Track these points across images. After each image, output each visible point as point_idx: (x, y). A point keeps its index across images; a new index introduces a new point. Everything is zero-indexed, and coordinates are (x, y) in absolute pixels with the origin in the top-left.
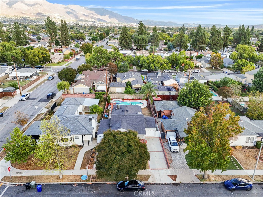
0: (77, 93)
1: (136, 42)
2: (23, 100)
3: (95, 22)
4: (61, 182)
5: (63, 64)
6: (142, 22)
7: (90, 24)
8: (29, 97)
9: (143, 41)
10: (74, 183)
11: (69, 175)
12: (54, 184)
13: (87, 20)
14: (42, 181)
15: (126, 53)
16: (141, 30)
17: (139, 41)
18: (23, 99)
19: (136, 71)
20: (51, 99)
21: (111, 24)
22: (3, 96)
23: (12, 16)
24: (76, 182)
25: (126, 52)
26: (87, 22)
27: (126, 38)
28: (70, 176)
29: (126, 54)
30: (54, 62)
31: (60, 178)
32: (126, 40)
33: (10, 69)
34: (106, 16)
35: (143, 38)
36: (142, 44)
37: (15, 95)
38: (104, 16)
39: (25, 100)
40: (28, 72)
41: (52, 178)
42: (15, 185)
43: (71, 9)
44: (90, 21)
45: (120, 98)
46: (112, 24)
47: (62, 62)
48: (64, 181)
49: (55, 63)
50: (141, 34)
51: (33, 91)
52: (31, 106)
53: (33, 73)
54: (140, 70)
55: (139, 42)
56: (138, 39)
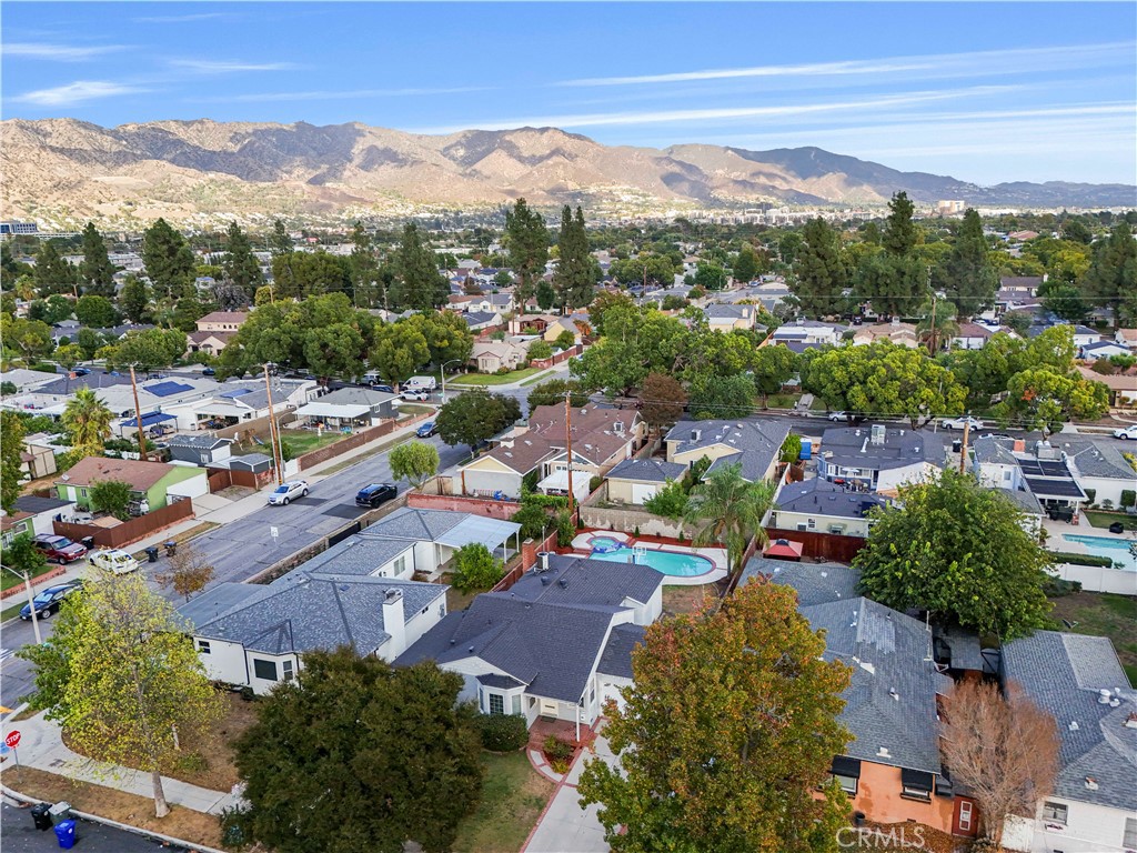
0: (476, 495)
1: (864, 287)
2: (276, 505)
3: (769, 206)
4: (151, 830)
5: (517, 379)
6: (904, 194)
7: (748, 215)
8: (303, 495)
9: (902, 283)
10: (190, 844)
11: (195, 812)
12: (128, 832)
13: (738, 198)
14: (101, 811)
15: (805, 337)
16: (901, 232)
17: (879, 281)
18: (277, 502)
19: (804, 414)
20: (369, 509)
21: (842, 211)
22: (228, 484)
23: (465, 205)
24: (198, 843)
25: (804, 333)
26: (739, 208)
27: (820, 270)
28: (197, 815)
29: (803, 341)
30: (486, 369)
31: (157, 815)
32: (818, 280)
33: (308, 389)
34: (824, 178)
35: (903, 269)
36: (895, 294)
37: (267, 484)
38: (814, 179)
39: (284, 504)
40: (355, 402)
41: (135, 809)
42: (21, 802)
43: (681, 164)
44: (749, 206)
45: (626, 529)
46: (847, 211)
47: (517, 369)
48: (165, 828)
49: (487, 373)
50: (900, 249)
51: (337, 473)
52: (287, 528)
53: (372, 408)
54: (823, 414)
55: (877, 285)
56: (877, 273)
